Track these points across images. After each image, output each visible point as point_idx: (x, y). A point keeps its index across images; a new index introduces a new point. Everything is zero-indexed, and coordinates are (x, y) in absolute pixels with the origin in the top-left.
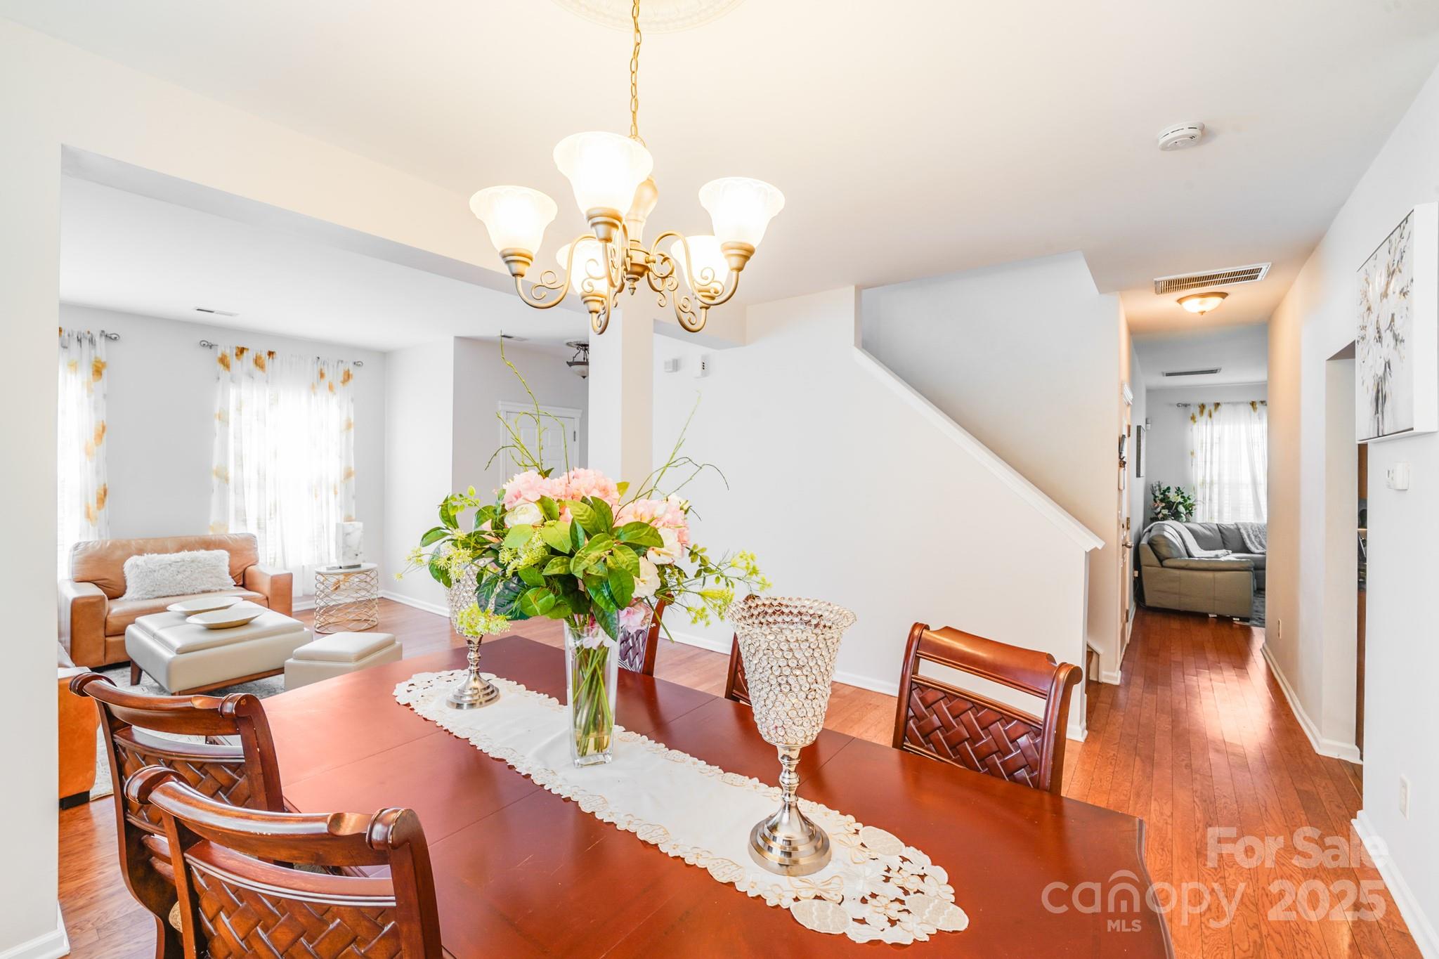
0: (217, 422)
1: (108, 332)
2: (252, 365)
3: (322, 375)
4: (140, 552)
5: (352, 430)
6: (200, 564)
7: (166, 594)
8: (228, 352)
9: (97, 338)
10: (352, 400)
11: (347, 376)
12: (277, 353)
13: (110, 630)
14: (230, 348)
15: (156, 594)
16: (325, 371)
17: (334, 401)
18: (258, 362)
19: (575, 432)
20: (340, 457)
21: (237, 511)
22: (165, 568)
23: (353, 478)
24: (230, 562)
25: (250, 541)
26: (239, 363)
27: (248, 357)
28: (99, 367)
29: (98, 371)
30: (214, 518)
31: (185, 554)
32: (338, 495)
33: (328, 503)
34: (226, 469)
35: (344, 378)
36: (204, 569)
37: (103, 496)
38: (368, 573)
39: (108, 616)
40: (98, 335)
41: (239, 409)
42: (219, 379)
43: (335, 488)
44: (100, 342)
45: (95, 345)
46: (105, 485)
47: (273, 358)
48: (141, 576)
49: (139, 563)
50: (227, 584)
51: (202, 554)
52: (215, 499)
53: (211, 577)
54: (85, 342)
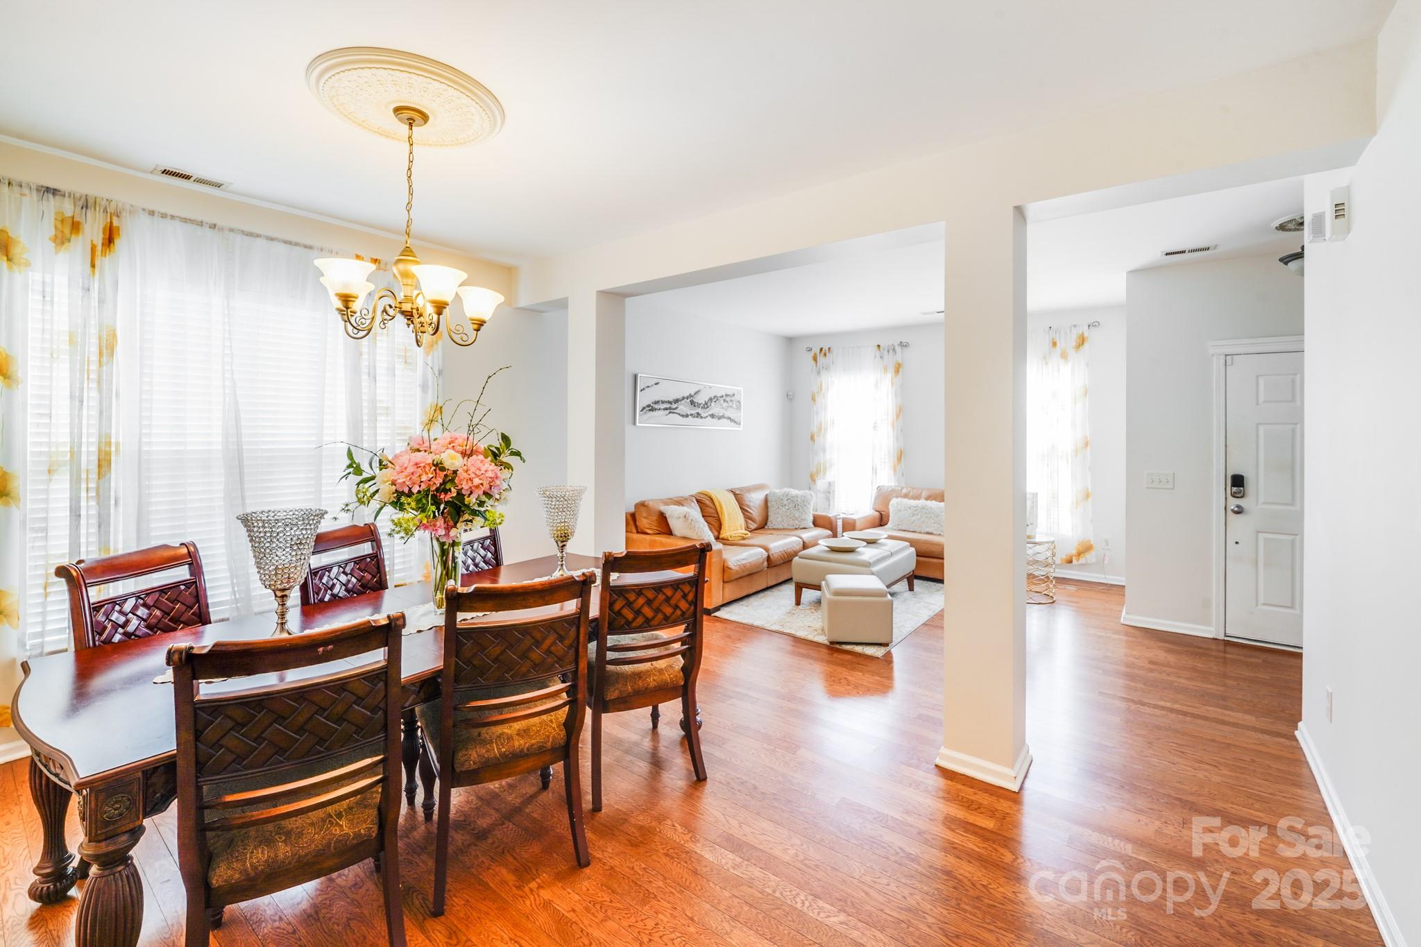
1: (902, 342)
3: (1054, 344)
4: (903, 497)
5: (1088, 396)
9: (897, 347)
10: (1087, 366)
11: (1082, 341)
15: (900, 527)
16: (1058, 340)
17: (1066, 369)
20: (1075, 427)
23: (1089, 448)
29: (898, 368)
35: (1078, 344)
37: (900, 456)
40: (898, 345)
44: (898, 349)
45: (896, 352)
46: (901, 449)
49: (899, 503)
54: (891, 352)
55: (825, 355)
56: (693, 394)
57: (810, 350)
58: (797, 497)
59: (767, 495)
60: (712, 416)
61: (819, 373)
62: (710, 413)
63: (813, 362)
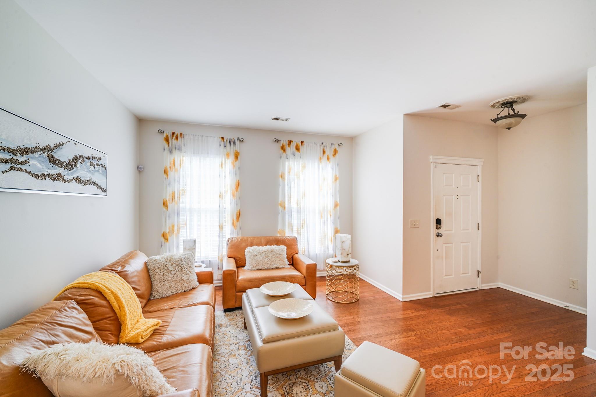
0: (281, 179)
1: (240, 138)
2: (294, 149)
3: (324, 152)
4: (251, 245)
5: (338, 181)
6: (275, 253)
7: (260, 268)
8: (285, 143)
9: (236, 141)
10: (338, 165)
11: (336, 152)
12: (305, 142)
13: (238, 289)
14: (286, 141)
15: (257, 268)
16: (326, 150)
17: (329, 165)
18: (297, 148)
19: (478, 176)
20: (332, 196)
21: (289, 224)
22: (260, 254)
23: (338, 207)
24: (287, 251)
25: (295, 240)
26: (289, 148)
27: (293, 145)
28: (237, 155)
29: (236, 157)
30: (280, 227)
31: (268, 247)
32: (332, 216)
33: (327, 221)
34: (284, 202)
35: (334, 153)
36: (276, 256)
37: (239, 215)
38: (355, 267)
39: (237, 282)
40: (237, 139)
41: (289, 172)
42: (281, 157)
43: (330, 212)
44: (237, 142)
45: (235, 144)
46: (239, 210)
47: (303, 145)
48: (251, 258)
49: (250, 251)
50: (286, 265)
51: (275, 247)
52: (280, 217)
53: (279, 260)
54: (232, 143)
55: (177, 138)
56: (52, 146)
57: (162, 132)
58: (181, 260)
59: (146, 263)
60: (78, 180)
61: (171, 152)
62: (75, 176)
63: (165, 143)
